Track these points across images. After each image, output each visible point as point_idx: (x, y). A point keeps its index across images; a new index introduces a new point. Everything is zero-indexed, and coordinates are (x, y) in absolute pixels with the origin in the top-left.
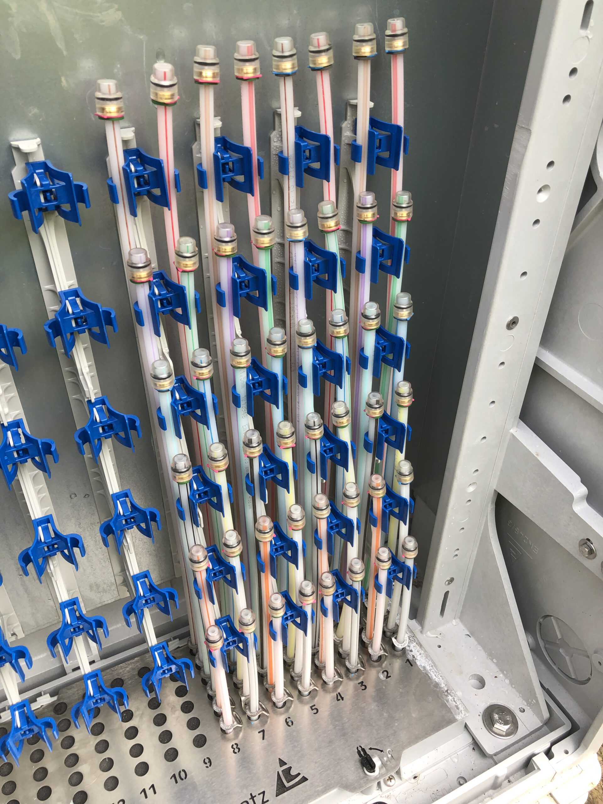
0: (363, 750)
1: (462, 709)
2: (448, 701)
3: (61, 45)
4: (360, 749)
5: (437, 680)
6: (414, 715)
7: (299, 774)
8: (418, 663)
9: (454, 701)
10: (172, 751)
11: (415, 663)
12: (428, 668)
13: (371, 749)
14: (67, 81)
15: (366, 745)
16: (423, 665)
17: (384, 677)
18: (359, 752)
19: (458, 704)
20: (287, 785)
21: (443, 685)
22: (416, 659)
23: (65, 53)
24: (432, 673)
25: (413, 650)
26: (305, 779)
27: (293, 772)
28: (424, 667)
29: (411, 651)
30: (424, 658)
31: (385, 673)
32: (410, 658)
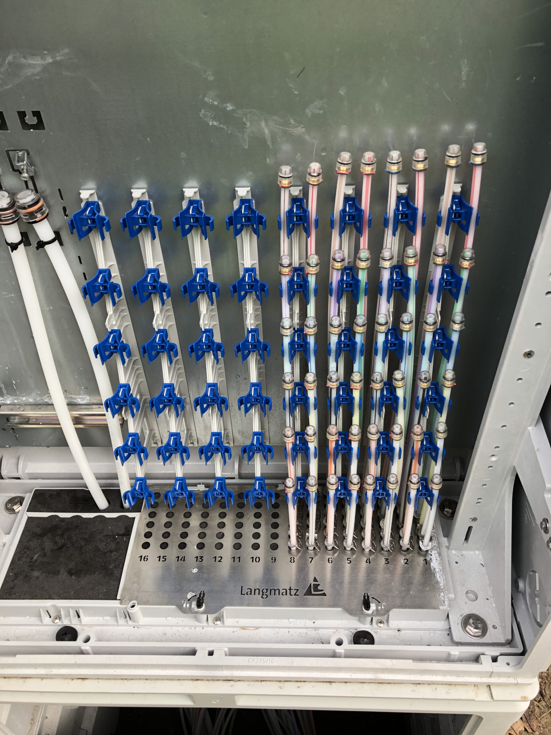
0: (368, 596)
1: (447, 604)
2: (439, 595)
3: (269, 143)
4: (366, 595)
5: (439, 580)
6: (411, 593)
7: (322, 590)
8: (432, 564)
9: (444, 597)
10: (257, 545)
11: (430, 563)
12: (437, 570)
13: (373, 598)
14: (269, 160)
15: (371, 595)
16: (434, 567)
17: (404, 562)
18: (364, 596)
19: (446, 600)
20: (313, 592)
21: (441, 585)
22: (432, 561)
23: (271, 147)
24: (438, 574)
25: (433, 555)
26: (324, 594)
27: (319, 588)
28: (435, 569)
29: (431, 555)
30: (438, 563)
31: (406, 561)
32: (428, 559)
